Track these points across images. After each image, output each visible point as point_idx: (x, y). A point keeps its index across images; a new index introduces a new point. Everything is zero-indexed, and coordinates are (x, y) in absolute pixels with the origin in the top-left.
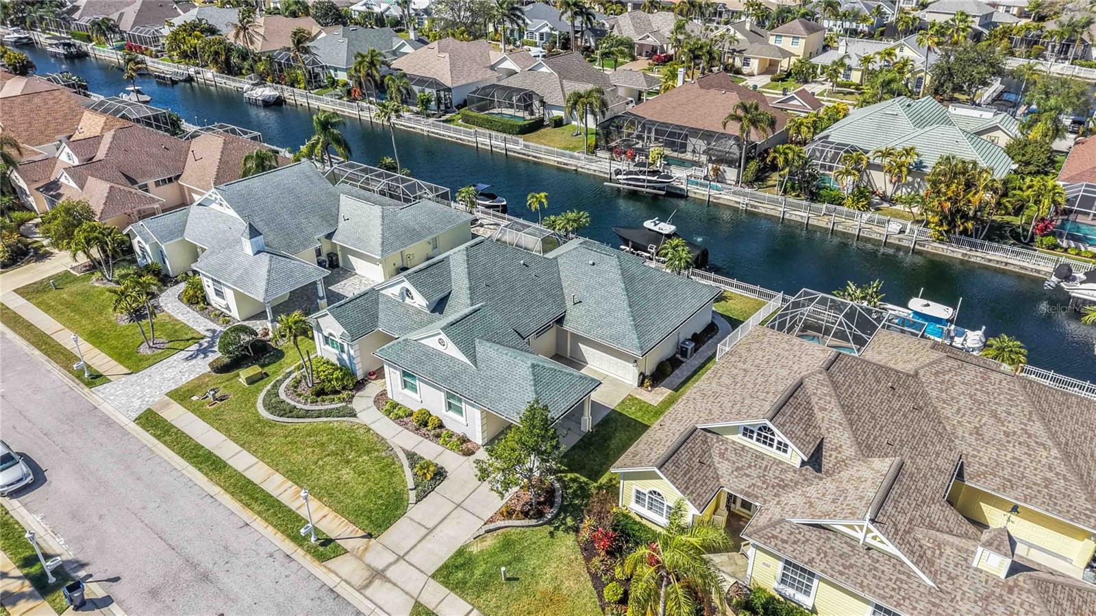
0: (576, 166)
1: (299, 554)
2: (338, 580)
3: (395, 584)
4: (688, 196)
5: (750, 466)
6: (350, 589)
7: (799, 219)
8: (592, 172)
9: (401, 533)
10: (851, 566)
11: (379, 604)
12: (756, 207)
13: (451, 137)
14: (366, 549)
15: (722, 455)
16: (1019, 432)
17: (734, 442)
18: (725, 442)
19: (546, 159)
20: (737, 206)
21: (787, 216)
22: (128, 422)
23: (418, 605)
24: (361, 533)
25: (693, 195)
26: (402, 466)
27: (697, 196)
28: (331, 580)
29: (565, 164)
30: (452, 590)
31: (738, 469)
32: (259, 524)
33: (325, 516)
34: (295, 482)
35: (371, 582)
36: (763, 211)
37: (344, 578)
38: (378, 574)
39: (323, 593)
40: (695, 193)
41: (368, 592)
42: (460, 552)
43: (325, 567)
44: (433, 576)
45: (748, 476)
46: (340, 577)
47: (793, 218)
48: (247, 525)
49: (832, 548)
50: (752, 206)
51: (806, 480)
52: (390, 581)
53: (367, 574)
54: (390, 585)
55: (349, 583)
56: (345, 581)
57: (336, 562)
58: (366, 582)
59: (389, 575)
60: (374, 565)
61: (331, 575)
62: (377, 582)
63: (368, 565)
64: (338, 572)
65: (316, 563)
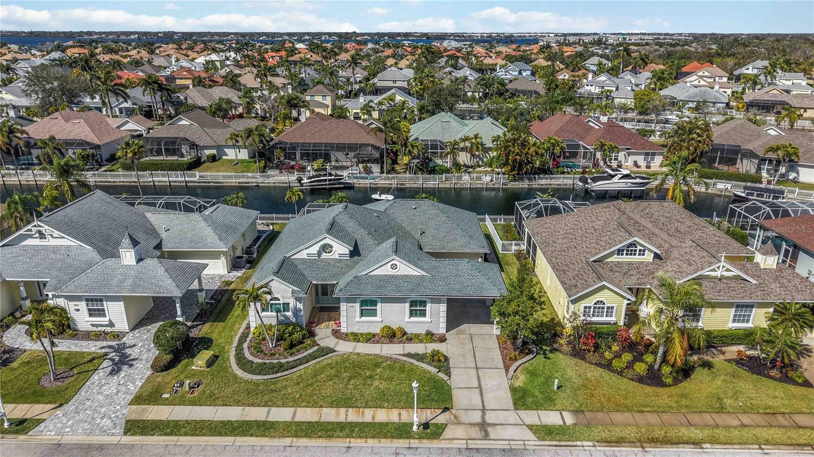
0: (257, 182)
1: (415, 443)
2: (464, 441)
3: (501, 424)
4: (354, 187)
5: (629, 270)
6: (479, 442)
7: (432, 186)
8: (272, 185)
9: (462, 398)
10: (720, 291)
11: (509, 438)
12: (403, 184)
13: (123, 182)
14: (456, 417)
15: (611, 270)
16: (693, 225)
17: (612, 262)
18: (608, 263)
19: (227, 182)
20: (391, 186)
21: (424, 186)
22: (118, 438)
23: (531, 427)
24: (439, 411)
25: (358, 186)
26: (412, 364)
27: (361, 185)
28: (461, 444)
29: (246, 183)
30: (537, 409)
31: (625, 274)
32: (356, 443)
33: (400, 414)
34: (347, 407)
35: (486, 431)
36: (408, 186)
37: (466, 438)
38: (484, 425)
40: (359, 184)
41: (492, 437)
42: (513, 390)
43: (441, 440)
44: (516, 409)
45: (633, 275)
46: (464, 439)
47: (429, 186)
48: (349, 447)
49: (706, 287)
50: (401, 184)
51: (660, 265)
52: (497, 425)
53: (477, 429)
54: (500, 427)
55: (474, 439)
56: (469, 439)
57: (448, 433)
58: (483, 433)
59: (490, 422)
60: (474, 422)
61: (455, 441)
62: (490, 429)
63: (471, 424)
64: (457, 437)
65: (435, 441)
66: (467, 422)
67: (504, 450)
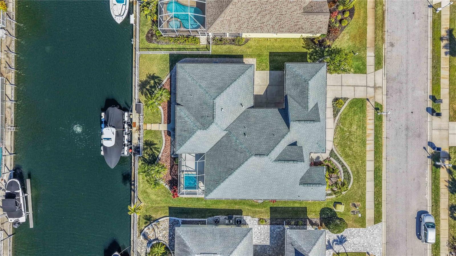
2: (383, 96)
3: (375, 81)
9: (360, 94)
14: (371, 98)
22: (383, 223)
23: (375, 70)
26: (341, 114)
28: (385, 97)
30: (366, 65)
32: (384, 135)
33: (370, 120)
35: (378, 87)
38: (375, 88)
39: (389, 96)
41: (381, 85)
43: (383, 104)
44: (366, 73)
46: (382, 96)
48: (386, 138)
52: (375, 82)
53: (377, 90)
54: (376, 82)
55: (382, 92)
56: (382, 94)
57: (380, 102)
58: (379, 88)
59: (374, 85)
60: (374, 91)
61: (383, 99)
62: (377, 86)
63: (375, 93)
64: (382, 98)
65: (383, 106)
66: (374, 94)
67: (387, 82)
